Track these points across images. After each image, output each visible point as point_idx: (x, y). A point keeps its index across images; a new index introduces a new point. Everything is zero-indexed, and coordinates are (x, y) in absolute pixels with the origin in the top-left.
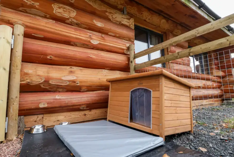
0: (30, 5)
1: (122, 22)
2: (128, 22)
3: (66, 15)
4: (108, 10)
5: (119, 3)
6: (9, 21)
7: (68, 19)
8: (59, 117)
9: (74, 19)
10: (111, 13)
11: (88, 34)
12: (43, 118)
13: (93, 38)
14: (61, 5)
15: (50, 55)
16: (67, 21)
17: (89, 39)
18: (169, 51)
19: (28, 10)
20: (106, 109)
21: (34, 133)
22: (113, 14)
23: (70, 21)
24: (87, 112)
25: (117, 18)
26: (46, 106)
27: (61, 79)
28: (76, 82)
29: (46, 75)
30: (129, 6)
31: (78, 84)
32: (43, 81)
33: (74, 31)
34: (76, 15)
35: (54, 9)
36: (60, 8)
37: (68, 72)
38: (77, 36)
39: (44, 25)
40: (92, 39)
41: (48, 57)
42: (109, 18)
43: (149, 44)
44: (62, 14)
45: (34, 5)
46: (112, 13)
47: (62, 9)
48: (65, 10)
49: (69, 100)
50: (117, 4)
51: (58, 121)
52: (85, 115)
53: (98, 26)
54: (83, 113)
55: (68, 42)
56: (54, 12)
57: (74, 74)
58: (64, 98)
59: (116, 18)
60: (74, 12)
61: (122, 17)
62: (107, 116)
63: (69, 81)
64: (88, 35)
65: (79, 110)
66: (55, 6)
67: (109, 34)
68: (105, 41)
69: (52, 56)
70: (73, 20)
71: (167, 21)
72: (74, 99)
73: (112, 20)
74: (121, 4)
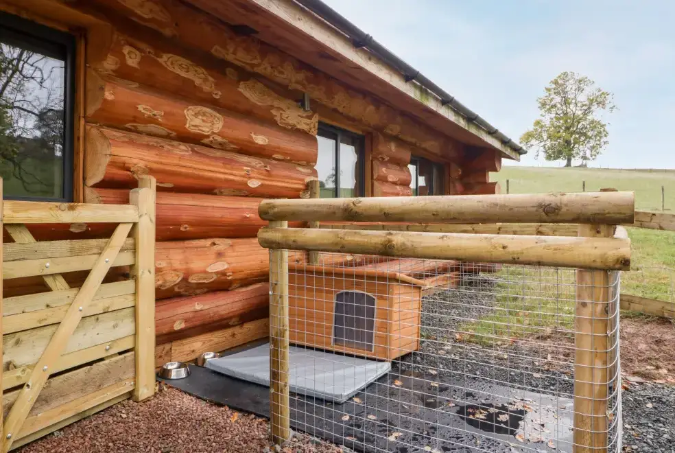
0: (149, 117)
1: (298, 127)
2: (308, 124)
3: (206, 130)
4: (276, 104)
5: (293, 80)
6: (124, 163)
7: (208, 137)
8: (194, 344)
9: (219, 135)
10: (279, 109)
11: (245, 168)
12: (171, 349)
13: (252, 175)
14: (199, 108)
15: (185, 224)
16: (206, 141)
17: (245, 179)
18: (375, 177)
19: (141, 127)
20: (267, 319)
21: (172, 377)
22: (284, 111)
23: (211, 139)
24: (237, 330)
25: (289, 118)
26: (183, 326)
27: (205, 272)
28: (228, 274)
29: (184, 267)
30: (312, 85)
31: (230, 278)
32: (180, 279)
33: (222, 165)
34: (223, 127)
35: (187, 119)
36: (196, 115)
37: (213, 256)
38: (227, 176)
39: (176, 162)
40: (250, 178)
41: (182, 229)
42: (275, 120)
43: (339, 141)
44: (200, 128)
45: (155, 117)
46: (282, 109)
47: (200, 117)
48: (204, 118)
49: (215, 310)
50: (290, 82)
51: (193, 351)
52: (233, 335)
53: (257, 144)
54: (230, 331)
55: (208, 189)
56: (187, 126)
57: (223, 259)
58: (207, 307)
59: (287, 118)
60: (218, 119)
61: (299, 116)
62: (268, 333)
63: (217, 273)
64: (245, 170)
65: (227, 326)
66: (191, 112)
67: (274, 156)
68: (270, 178)
69: (186, 226)
70: (216, 138)
71: (378, 108)
72: (223, 307)
73: (279, 122)
74: (297, 82)
